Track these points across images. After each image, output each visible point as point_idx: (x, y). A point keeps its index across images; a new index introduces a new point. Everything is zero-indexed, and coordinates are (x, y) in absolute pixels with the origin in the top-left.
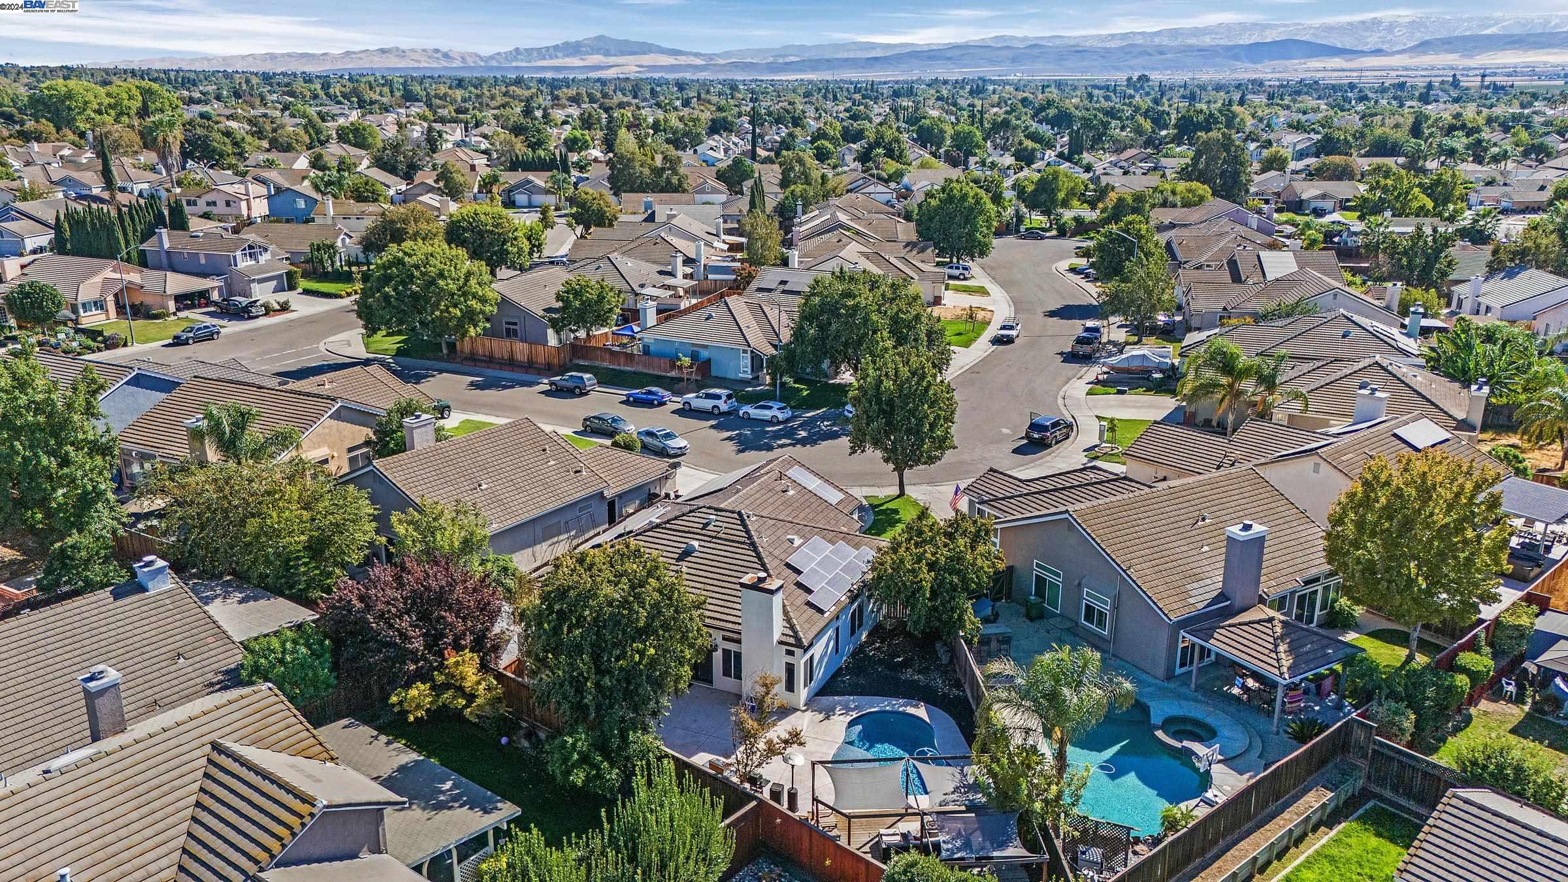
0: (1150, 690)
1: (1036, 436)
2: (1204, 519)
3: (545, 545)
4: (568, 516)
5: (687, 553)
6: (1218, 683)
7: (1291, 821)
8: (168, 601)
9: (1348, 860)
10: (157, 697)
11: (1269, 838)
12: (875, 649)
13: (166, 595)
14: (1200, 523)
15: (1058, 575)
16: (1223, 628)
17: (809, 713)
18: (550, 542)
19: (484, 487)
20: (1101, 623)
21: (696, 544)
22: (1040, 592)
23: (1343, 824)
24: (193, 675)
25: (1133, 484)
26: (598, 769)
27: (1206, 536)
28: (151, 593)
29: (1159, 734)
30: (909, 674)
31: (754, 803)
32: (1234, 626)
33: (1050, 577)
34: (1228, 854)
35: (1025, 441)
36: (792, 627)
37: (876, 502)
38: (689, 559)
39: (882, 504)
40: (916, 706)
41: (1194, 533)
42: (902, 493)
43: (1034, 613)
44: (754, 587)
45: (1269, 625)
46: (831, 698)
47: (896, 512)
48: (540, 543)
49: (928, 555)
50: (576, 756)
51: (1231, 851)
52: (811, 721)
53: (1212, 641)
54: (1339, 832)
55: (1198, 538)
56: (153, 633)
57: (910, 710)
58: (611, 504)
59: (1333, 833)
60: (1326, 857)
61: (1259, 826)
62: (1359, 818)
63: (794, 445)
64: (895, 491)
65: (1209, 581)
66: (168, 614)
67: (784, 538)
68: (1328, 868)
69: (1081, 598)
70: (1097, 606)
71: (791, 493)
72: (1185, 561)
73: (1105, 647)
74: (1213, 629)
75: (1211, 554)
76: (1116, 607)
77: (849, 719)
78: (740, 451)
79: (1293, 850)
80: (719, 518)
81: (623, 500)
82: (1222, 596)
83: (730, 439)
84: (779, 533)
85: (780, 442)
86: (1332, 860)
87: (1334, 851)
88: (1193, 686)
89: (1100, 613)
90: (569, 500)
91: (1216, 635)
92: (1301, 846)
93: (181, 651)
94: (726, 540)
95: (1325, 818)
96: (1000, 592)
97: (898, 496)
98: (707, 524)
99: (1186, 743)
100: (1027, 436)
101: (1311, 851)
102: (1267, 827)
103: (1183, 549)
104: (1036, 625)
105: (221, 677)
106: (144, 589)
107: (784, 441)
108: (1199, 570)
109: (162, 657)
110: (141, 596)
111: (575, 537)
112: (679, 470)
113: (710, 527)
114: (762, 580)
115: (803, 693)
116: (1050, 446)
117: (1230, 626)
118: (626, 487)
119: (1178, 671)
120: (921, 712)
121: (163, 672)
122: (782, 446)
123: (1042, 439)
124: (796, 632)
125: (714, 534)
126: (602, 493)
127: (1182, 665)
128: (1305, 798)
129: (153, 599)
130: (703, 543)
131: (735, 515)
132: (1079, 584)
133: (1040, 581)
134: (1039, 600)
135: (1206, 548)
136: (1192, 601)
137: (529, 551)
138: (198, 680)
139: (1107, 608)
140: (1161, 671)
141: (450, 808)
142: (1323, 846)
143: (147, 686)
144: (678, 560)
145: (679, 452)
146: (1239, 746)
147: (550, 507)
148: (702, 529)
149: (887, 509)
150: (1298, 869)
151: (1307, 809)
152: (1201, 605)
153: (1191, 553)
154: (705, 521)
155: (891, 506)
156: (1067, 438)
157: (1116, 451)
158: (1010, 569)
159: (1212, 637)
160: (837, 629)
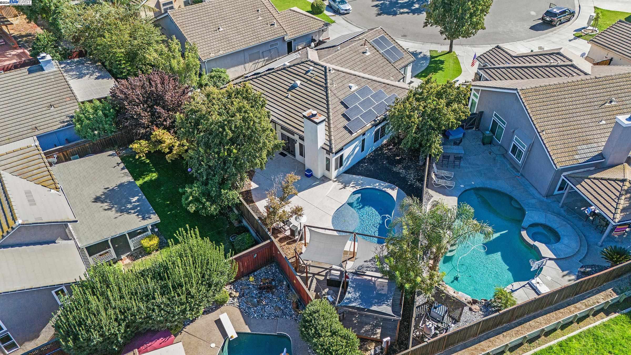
0: (533, 201)
1: (548, 19)
2: (611, 102)
3: (251, 64)
4: (264, 49)
5: (293, 87)
6: (579, 204)
7: (579, 309)
8: (52, 77)
9: (606, 341)
10: (37, 125)
11: (560, 318)
12: (388, 149)
13: (52, 74)
14: (607, 104)
15: (504, 124)
16: (589, 179)
17: (336, 183)
18: (254, 62)
19: (221, 29)
20: (519, 157)
21: (298, 82)
22: (493, 131)
23: (617, 315)
24: (56, 116)
25: (576, 70)
26: (204, 204)
27: (607, 114)
28: (46, 72)
29: (524, 233)
30: (398, 169)
31: (269, 241)
32: (597, 179)
33: (500, 123)
34: (528, 323)
35: (541, 21)
36: (330, 141)
37: (435, 55)
38: (294, 91)
39: (437, 57)
40: (393, 189)
41: (600, 111)
42: (450, 51)
43: (486, 141)
44: (309, 118)
45: (621, 184)
46: (351, 176)
47: (442, 62)
48: (248, 63)
49: (421, 108)
50: (191, 198)
51: (530, 322)
52: (335, 188)
53: (579, 186)
54: (611, 319)
55: (601, 115)
56: (42, 92)
57: (389, 191)
58: (290, 44)
59: (606, 319)
60: (594, 335)
61: (556, 309)
62: (626, 314)
63: (408, 13)
64: (447, 49)
65: (595, 145)
66: (51, 83)
67: (347, 85)
68: (591, 342)
69: (511, 140)
70: (519, 147)
71: (368, 54)
72: (583, 130)
73: (518, 169)
74: (583, 179)
75: (605, 126)
76: (529, 150)
77: (355, 190)
78: (379, 14)
79: (575, 324)
80: (315, 69)
81: (296, 42)
82: (601, 156)
83: (376, 6)
84: (346, 81)
85: (402, 11)
86: (596, 338)
87: (600, 333)
88: (561, 204)
89: (520, 151)
90: (264, 41)
91: (583, 183)
92: (581, 324)
93: (52, 103)
94: (314, 83)
95: (606, 308)
96: (473, 124)
97: (448, 53)
98: (307, 72)
99: (537, 244)
100: (543, 19)
101: (585, 328)
102: (562, 310)
103: (586, 121)
104: (485, 147)
105: (68, 119)
106: (42, 70)
107: (406, 10)
108: (591, 137)
109: (44, 106)
110: (41, 73)
111: (267, 60)
112: (330, 28)
113: (309, 74)
114: (314, 115)
115: (334, 173)
116: (555, 26)
117: (594, 178)
118: (297, 35)
119: (556, 192)
120: (394, 193)
121: (43, 113)
122: (402, 13)
123: (551, 21)
124: (331, 144)
125: (309, 78)
126: (284, 38)
127: (559, 190)
128: (597, 296)
129: (46, 75)
130: (303, 83)
131: (323, 69)
132: (514, 132)
133: (495, 123)
134: (491, 134)
135: (604, 122)
136: (577, 157)
137: (243, 66)
138: (58, 119)
139: (524, 150)
140: (544, 192)
141: (129, 213)
142: (595, 327)
143: (34, 119)
144: (289, 90)
145: (345, 12)
146: (569, 252)
147: (253, 44)
148: (305, 74)
149: (439, 60)
150: (570, 340)
151: (594, 303)
152: (583, 160)
153: (591, 125)
154: (307, 70)
155: (441, 58)
156: (569, 21)
157: (595, 33)
158: (481, 113)
159: (580, 183)
160: (364, 140)
